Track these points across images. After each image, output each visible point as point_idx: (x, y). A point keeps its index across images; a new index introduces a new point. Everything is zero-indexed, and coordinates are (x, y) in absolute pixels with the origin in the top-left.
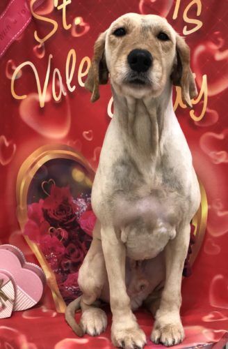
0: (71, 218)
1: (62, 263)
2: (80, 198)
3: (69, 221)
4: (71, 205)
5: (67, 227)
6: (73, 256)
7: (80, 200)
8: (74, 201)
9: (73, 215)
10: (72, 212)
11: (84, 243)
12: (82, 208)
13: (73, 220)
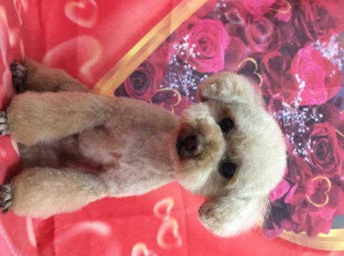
0: (310, 32)
1: (236, 11)
2: (339, 48)
3: (305, 26)
4: (327, 32)
5: (296, 22)
6: (254, 27)
7: (336, 46)
8: (333, 38)
9: (315, 36)
10: (320, 34)
11: (280, 54)
12: (327, 51)
13: (309, 34)
